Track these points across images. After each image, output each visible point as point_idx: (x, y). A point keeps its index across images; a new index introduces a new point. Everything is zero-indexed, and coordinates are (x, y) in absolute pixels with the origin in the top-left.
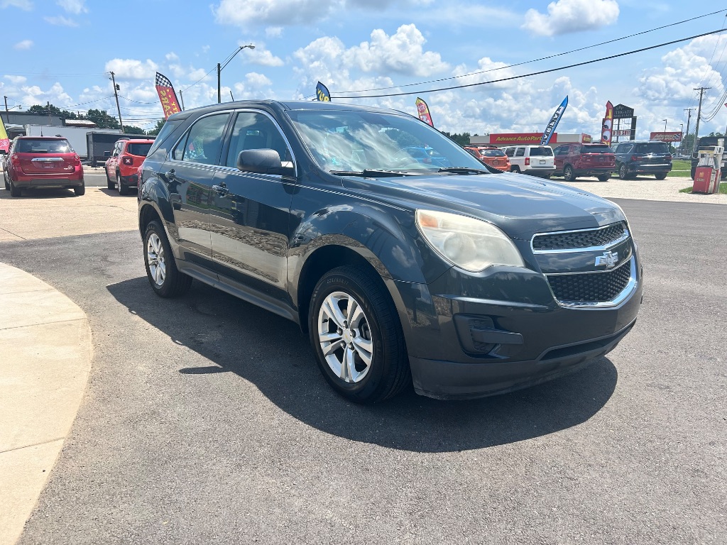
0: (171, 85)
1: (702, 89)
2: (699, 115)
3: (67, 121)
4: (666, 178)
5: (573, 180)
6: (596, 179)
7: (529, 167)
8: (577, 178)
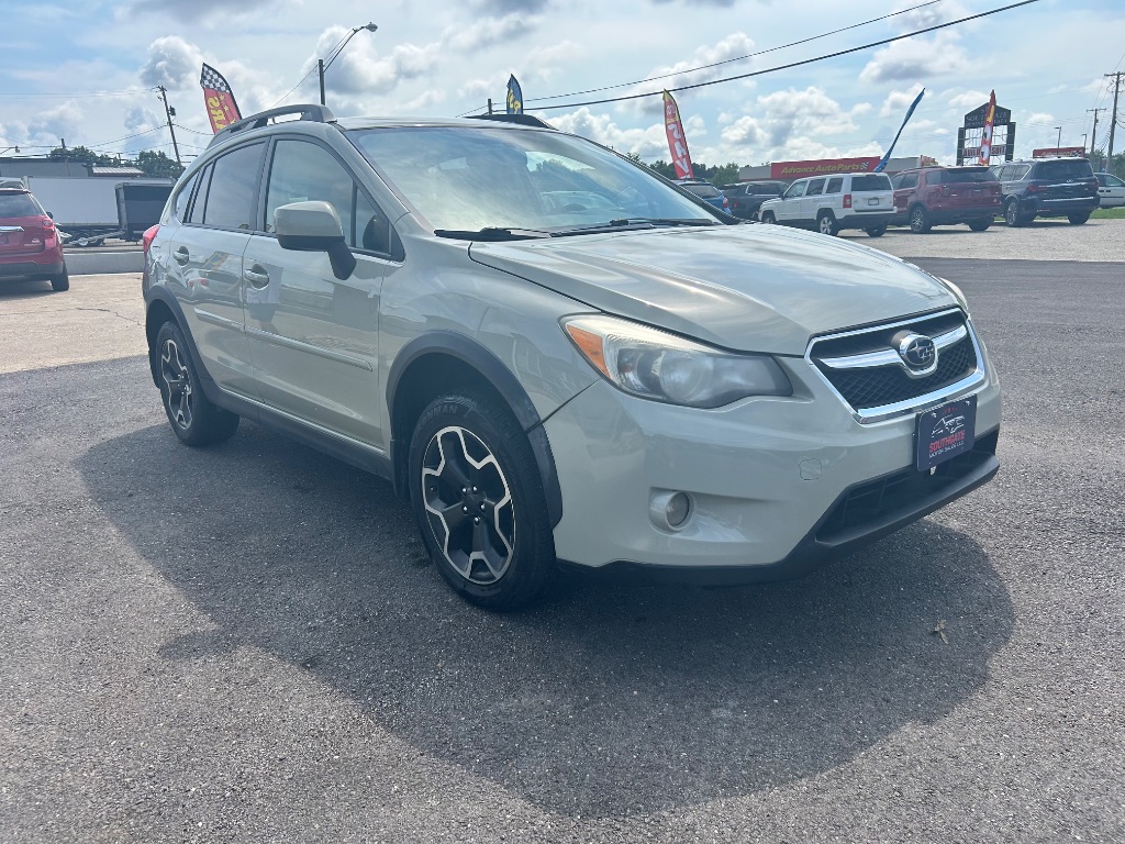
0: (228, 87)
1: (1119, 75)
2: (1114, 117)
3: (96, 170)
4: (1088, 222)
5: (926, 230)
6: (967, 228)
7: (850, 212)
8: (933, 228)
